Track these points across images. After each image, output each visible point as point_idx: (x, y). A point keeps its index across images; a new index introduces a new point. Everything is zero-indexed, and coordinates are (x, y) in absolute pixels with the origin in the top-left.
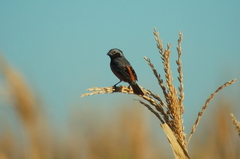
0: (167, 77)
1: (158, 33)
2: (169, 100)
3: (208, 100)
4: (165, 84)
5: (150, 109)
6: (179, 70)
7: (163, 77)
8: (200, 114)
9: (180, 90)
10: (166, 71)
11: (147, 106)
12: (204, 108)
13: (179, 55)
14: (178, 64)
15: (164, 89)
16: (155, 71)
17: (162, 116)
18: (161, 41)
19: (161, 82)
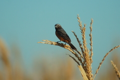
0: (84, 42)
1: (79, 18)
2: (85, 55)
3: (105, 56)
4: (82, 46)
5: (74, 59)
6: (91, 40)
7: (82, 43)
8: (100, 64)
9: (91, 50)
10: (83, 39)
11: (73, 58)
12: (103, 60)
13: (91, 31)
14: (90, 36)
15: (82, 49)
16: (77, 39)
17: (80, 64)
18: (81, 22)
19: (80, 45)
